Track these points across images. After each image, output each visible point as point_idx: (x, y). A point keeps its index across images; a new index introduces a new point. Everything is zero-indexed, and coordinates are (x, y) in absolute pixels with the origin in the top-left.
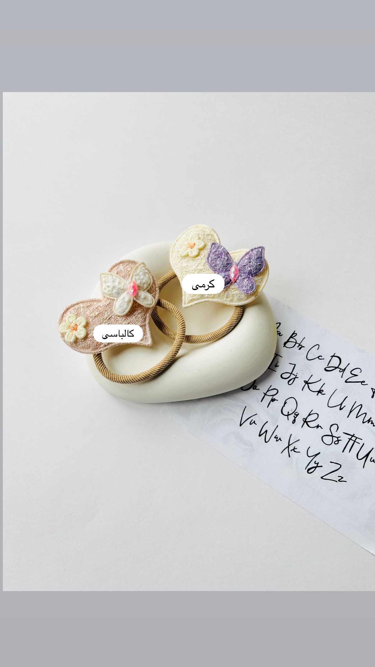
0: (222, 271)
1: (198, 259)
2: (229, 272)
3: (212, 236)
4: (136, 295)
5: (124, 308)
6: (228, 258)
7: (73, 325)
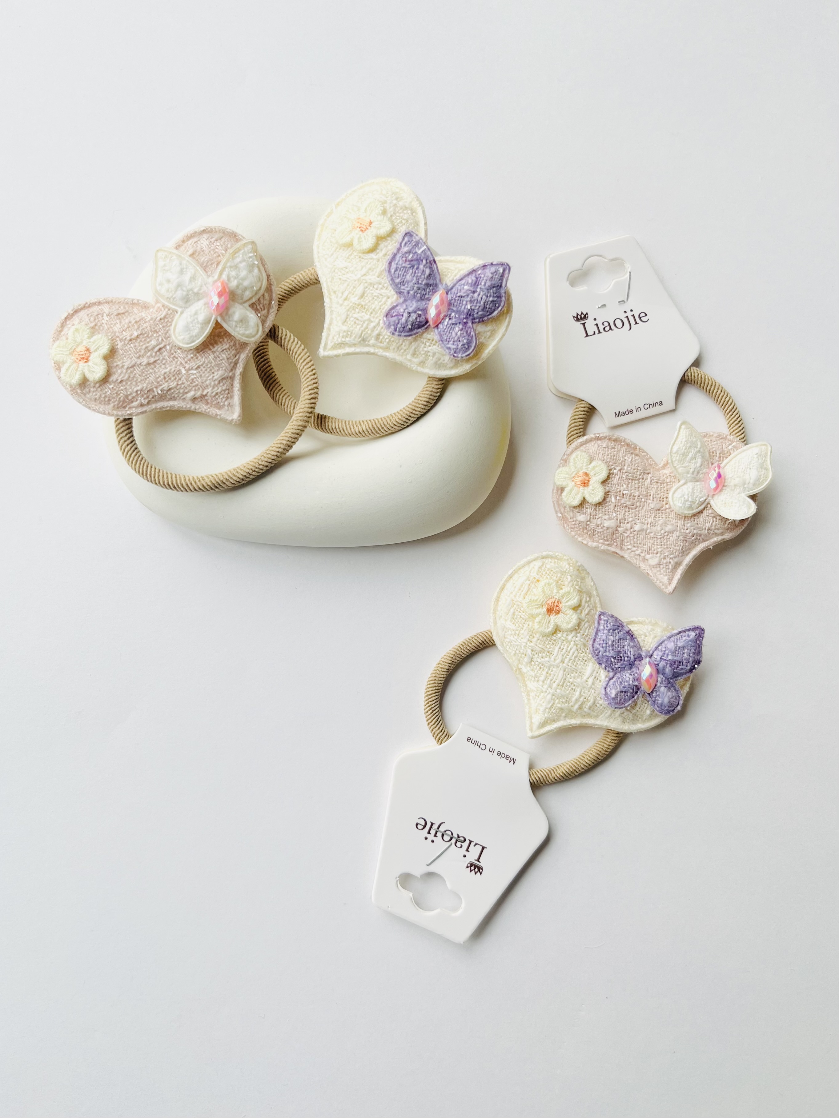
0: (414, 297)
1: (371, 259)
2: (428, 304)
3: (413, 211)
4: (224, 310)
5: (194, 334)
6: (433, 271)
7: (81, 349)
